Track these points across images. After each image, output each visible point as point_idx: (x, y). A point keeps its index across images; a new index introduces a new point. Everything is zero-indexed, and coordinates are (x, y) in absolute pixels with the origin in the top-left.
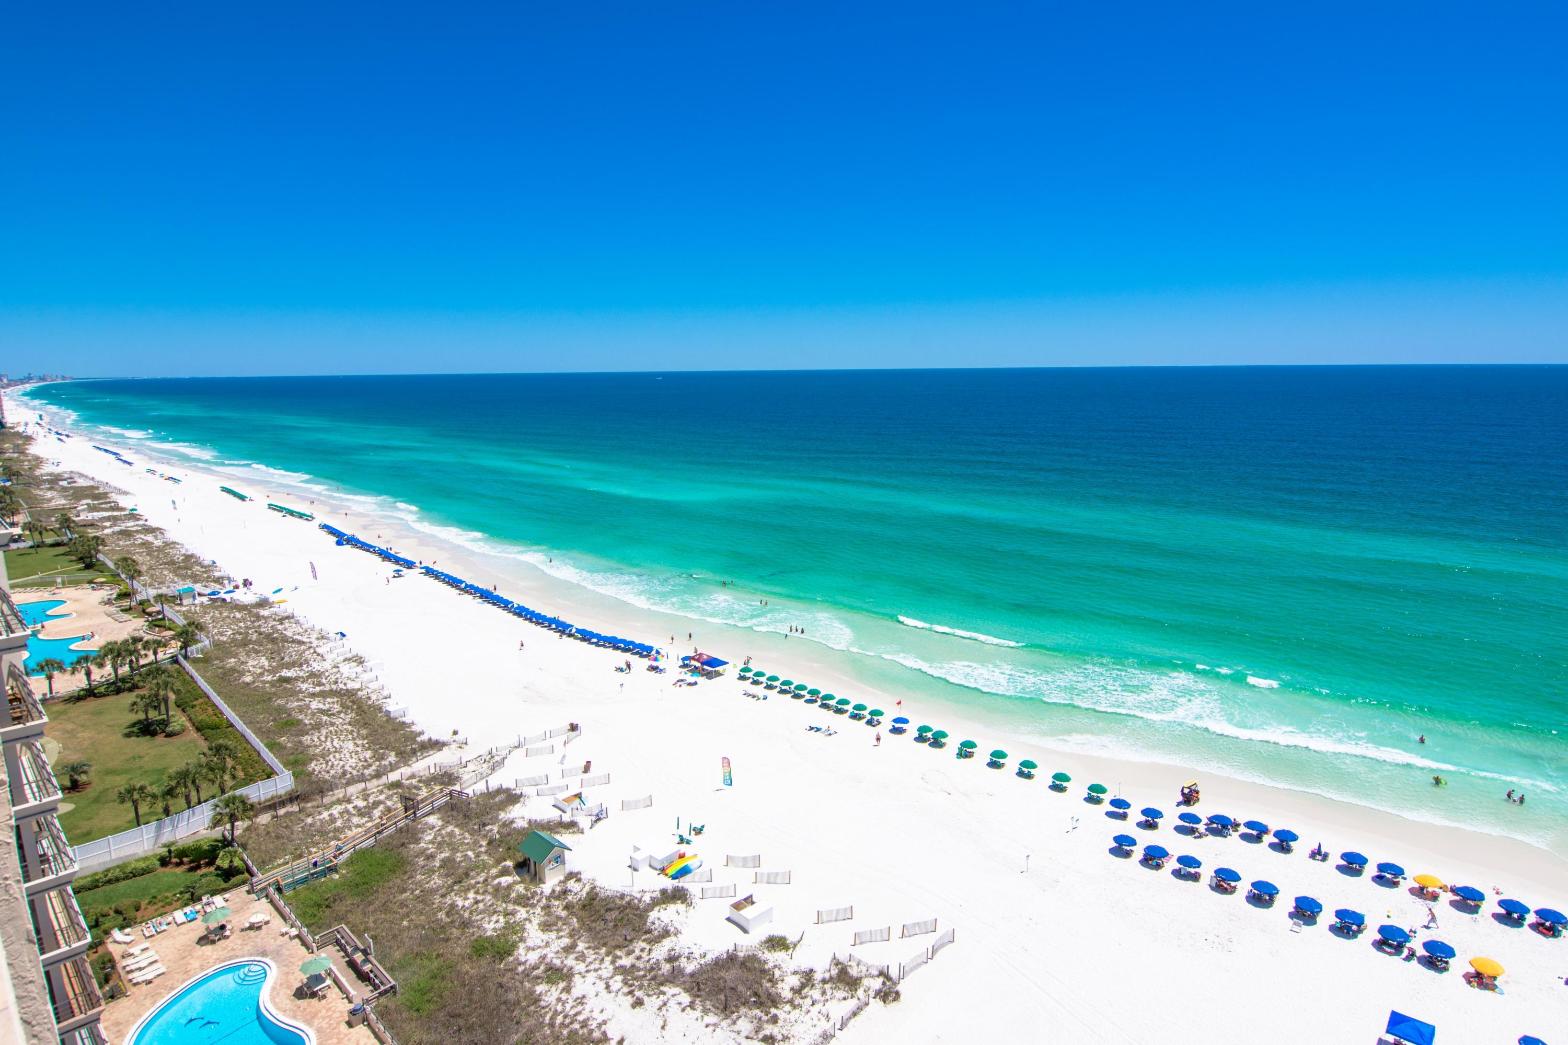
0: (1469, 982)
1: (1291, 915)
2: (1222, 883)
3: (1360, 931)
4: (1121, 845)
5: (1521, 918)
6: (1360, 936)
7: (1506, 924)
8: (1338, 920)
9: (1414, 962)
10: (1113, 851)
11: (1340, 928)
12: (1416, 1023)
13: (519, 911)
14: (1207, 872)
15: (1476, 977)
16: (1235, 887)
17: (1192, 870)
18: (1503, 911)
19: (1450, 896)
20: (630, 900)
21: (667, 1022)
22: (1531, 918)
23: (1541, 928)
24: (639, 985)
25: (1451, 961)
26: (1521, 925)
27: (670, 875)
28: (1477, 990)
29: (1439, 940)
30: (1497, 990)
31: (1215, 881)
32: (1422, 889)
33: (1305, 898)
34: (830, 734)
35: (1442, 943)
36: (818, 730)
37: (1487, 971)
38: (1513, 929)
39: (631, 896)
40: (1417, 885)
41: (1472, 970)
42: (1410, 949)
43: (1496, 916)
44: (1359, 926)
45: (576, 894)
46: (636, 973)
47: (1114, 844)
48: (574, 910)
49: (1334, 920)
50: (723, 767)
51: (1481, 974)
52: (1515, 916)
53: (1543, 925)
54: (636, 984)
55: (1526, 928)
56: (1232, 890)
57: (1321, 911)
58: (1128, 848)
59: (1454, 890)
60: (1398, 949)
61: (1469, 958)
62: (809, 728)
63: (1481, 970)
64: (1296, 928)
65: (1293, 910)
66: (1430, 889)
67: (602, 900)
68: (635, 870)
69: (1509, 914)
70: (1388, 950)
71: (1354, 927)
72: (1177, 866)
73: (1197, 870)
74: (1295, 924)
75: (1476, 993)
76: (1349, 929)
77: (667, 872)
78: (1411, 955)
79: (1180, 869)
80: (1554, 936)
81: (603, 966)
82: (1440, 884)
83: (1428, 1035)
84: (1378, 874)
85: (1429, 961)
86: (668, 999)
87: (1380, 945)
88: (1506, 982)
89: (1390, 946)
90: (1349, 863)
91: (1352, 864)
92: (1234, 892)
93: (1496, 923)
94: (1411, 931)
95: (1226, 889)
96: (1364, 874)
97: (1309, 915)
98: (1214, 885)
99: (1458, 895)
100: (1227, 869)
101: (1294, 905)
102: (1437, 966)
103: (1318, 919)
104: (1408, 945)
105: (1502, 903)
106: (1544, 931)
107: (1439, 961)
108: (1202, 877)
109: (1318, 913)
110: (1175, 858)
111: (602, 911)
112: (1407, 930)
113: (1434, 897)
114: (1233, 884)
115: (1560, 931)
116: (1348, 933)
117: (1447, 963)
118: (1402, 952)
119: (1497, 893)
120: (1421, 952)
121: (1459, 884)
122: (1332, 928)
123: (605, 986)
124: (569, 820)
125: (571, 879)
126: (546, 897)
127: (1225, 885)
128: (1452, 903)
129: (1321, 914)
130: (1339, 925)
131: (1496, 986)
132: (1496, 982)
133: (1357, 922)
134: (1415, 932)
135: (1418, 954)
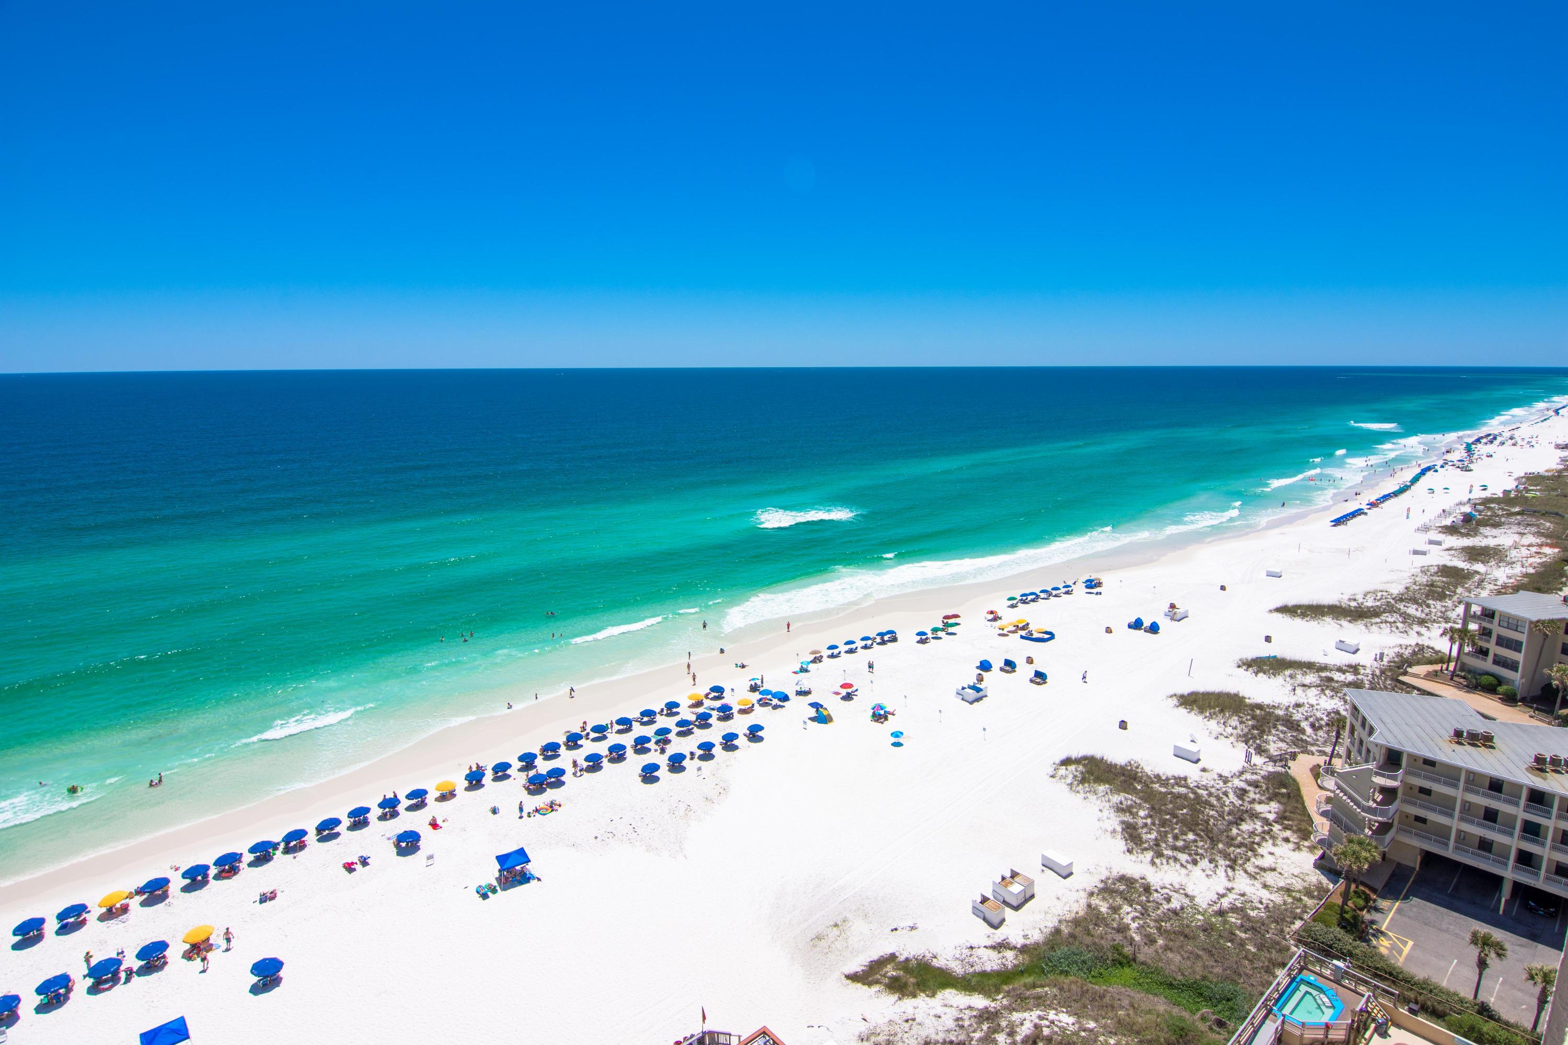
0: (188, 959)
3: (69, 990)
5: (206, 876)
6: (72, 995)
7: (195, 890)
8: (42, 997)
9: (135, 979)
11: (49, 1002)
12: (167, 1026)
15: (193, 950)
18: (188, 881)
19: (139, 899)
22: (213, 871)
23: (224, 874)
25: (167, 953)
26: (208, 882)
29: (147, 943)
30: (214, 948)
32: (110, 910)
35: (151, 943)
37: (200, 938)
38: (202, 891)
40: (104, 910)
41: (188, 946)
42: (125, 970)
43: (186, 889)
44: (66, 987)
49: (38, 999)
51: (196, 944)
52: (200, 878)
53: (223, 871)
55: (212, 882)
57: (18, 1001)
59: (139, 892)
60: (115, 980)
61: (182, 937)
63: (195, 940)
66: (118, 906)
69: (194, 880)
70: (107, 986)
71: (62, 991)
76: (57, 996)
78: (130, 973)
80: (235, 873)
82: (125, 896)
83: (180, 1029)
84: (60, 925)
85: (148, 968)
87: (94, 990)
89: (106, 981)
90: (24, 935)
91: (28, 933)
93: (187, 894)
94: (118, 954)
96: (46, 935)
97: (8, 1015)
99: (144, 893)
102: (156, 966)
103: (20, 1012)
104: (122, 968)
105: (184, 875)
106: (227, 875)
107: (156, 961)
109: (16, 1006)
112: (114, 955)
113: (125, 909)
115: (238, 866)
116: (58, 1001)
117: (164, 957)
118: (120, 978)
119: (177, 869)
120: (137, 964)
121: (142, 884)
122: (42, 1009)
128: (144, 904)
129: (20, 1005)
130: (46, 1001)
131: (212, 945)
132: (211, 942)
133: (64, 984)
134: (122, 952)
135: (135, 969)
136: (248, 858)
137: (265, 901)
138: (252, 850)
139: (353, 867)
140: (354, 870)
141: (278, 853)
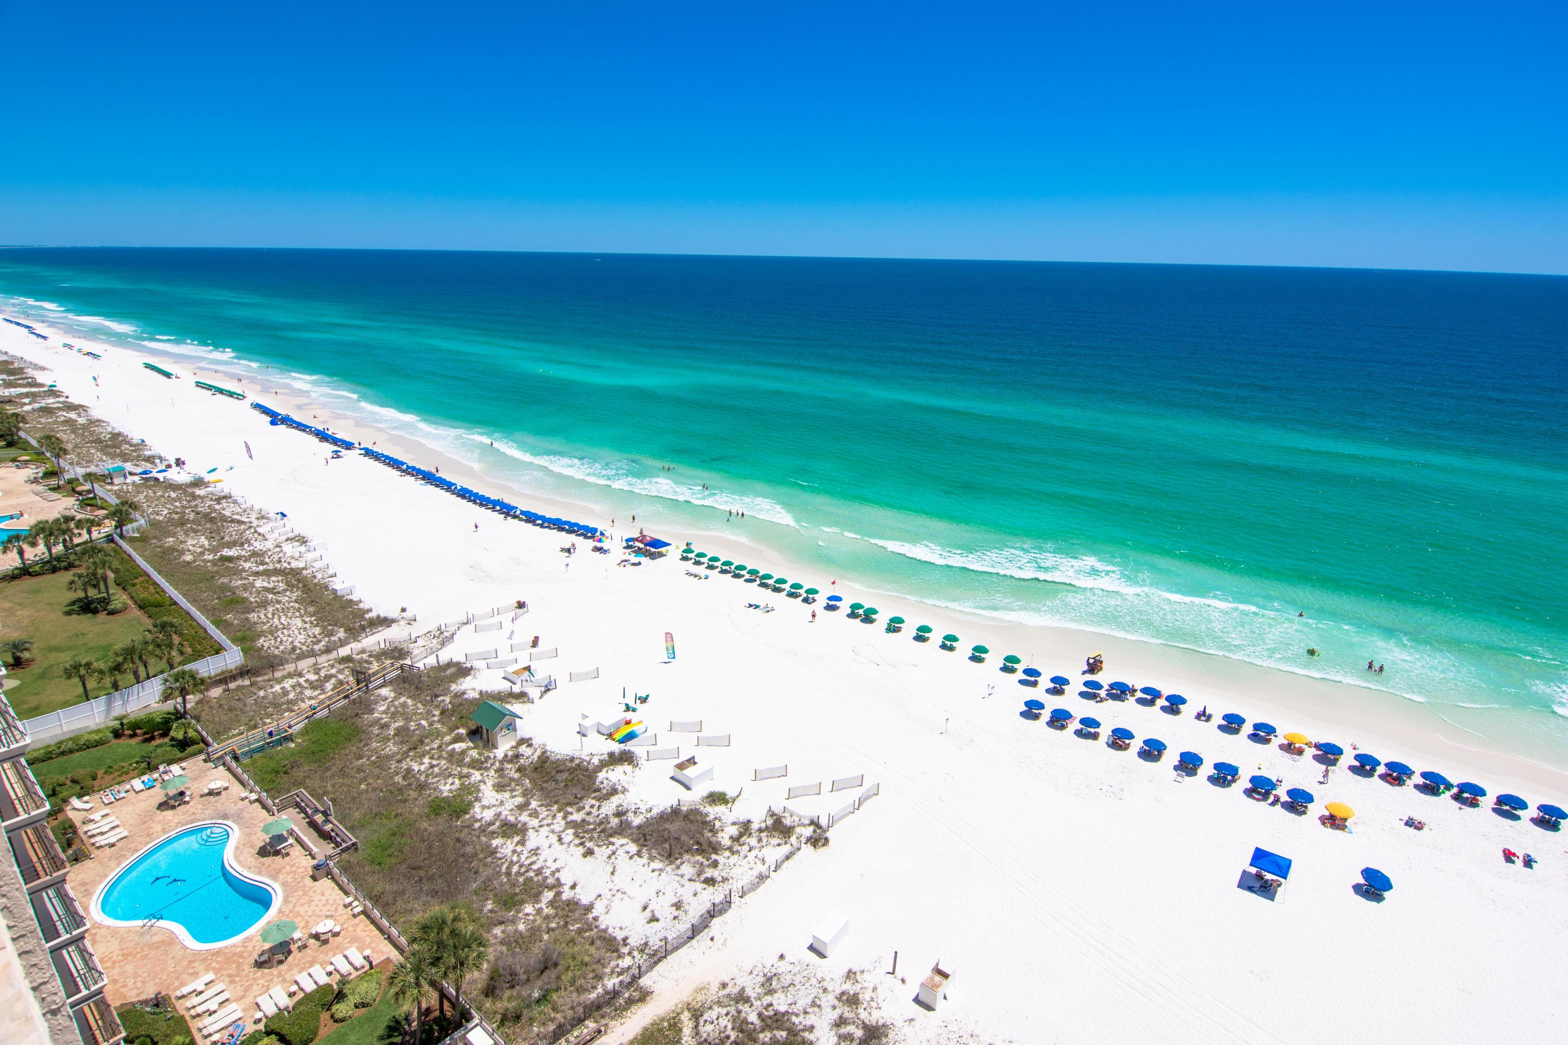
0: (1324, 823)
1: (1176, 768)
2: (1118, 741)
3: (1234, 781)
4: (1030, 709)
5: (1373, 770)
6: (1233, 785)
7: (1359, 775)
8: (1216, 772)
9: (1278, 807)
10: (1023, 714)
11: (1217, 778)
12: (1276, 857)
13: (474, 774)
14: (1105, 732)
15: (1329, 819)
16: (1129, 744)
17: (1092, 730)
18: (1357, 764)
19: (1314, 751)
20: (580, 763)
21: (617, 868)
22: (1381, 770)
23: (1389, 778)
24: (589, 837)
25: (1310, 806)
26: (1372, 775)
27: (617, 739)
28: (1330, 830)
29: (1301, 788)
30: (1346, 830)
31: (1111, 739)
32: (1290, 745)
33: (1189, 753)
34: (768, 611)
35: (1303, 790)
36: (757, 607)
37: (1339, 814)
38: (1364, 779)
39: (581, 759)
40: (1286, 742)
41: (1327, 813)
42: (1276, 796)
43: (1352, 768)
44: (1233, 777)
45: (527, 758)
46: (587, 827)
47: (1025, 708)
48: (527, 772)
49: (1212, 772)
50: (666, 642)
51: (1334, 816)
52: (1368, 767)
53: (1390, 775)
54: (587, 836)
55: (1376, 778)
56: (1126, 747)
57: (1202, 764)
58: (1037, 712)
59: (1317, 746)
60: (1265, 796)
61: (1326, 803)
62: (748, 605)
63: (1335, 813)
64: (1179, 779)
65: (1177, 763)
66: (1297, 746)
67: (552, 762)
68: (584, 735)
69: (1363, 766)
70: (1257, 796)
71: (1229, 778)
72: (1079, 726)
73: (1096, 730)
74: (1178, 775)
75: (1329, 831)
76: (1225, 778)
77: (614, 737)
78: (1277, 800)
79: (1082, 729)
80: (1400, 785)
81: (555, 821)
82: (1307, 742)
83: (1285, 867)
84: (1253, 732)
85: (1291, 806)
86: (617, 849)
87: (1249, 793)
88: (1355, 823)
89: (1259, 793)
90: (1229, 723)
91: (1232, 724)
92: (1128, 748)
93: (1351, 774)
94: (1278, 780)
95: (1121, 746)
96: (1241, 733)
97: (1191, 768)
98: (1110, 742)
99: (1321, 750)
100: (1122, 729)
101: (1179, 759)
102: (1297, 810)
103: (1199, 771)
104: (1274, 792)
105: (1357, 757)
106: (1391, 780)
107: (1299, 806)
108: (1100, 736)
109: (1199, 765)
110: (1078, 720)
111: (554, 773)
112: (1274, 780)
113: (1300, 752)
114: (1127, 741)
115: (1405, 781)
116: (1224, 782)
117: (1306, 807)
118: (1268, 798)
119: (1354, 749)
120: (1285, 798)
121: (1322, 742)
122: (1211, 779)
123: (557, 839)
124: (519, 691)
125: (522, 744)
126: (499, 761)
127: (1120, 743)
128: (1315, 757)
129: (1202, 767)
130: (1216, 776)
131: (1346, 827)
132: (1347, 824)
133: (1232, 773)
134: (1281, 782)
135: (1282, 800)
136: (1418, 779)
137: (1410, 826)
138: (1424, 775)
139: (1513, 858)
140: (1513, 862)
141: (1447, 795)
